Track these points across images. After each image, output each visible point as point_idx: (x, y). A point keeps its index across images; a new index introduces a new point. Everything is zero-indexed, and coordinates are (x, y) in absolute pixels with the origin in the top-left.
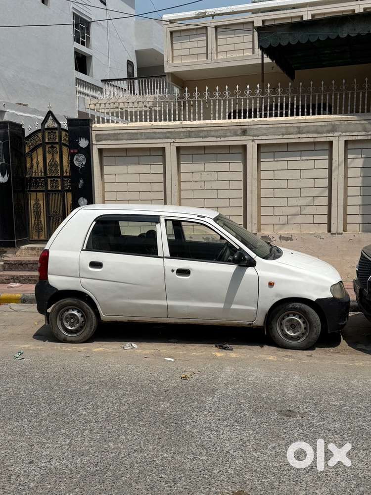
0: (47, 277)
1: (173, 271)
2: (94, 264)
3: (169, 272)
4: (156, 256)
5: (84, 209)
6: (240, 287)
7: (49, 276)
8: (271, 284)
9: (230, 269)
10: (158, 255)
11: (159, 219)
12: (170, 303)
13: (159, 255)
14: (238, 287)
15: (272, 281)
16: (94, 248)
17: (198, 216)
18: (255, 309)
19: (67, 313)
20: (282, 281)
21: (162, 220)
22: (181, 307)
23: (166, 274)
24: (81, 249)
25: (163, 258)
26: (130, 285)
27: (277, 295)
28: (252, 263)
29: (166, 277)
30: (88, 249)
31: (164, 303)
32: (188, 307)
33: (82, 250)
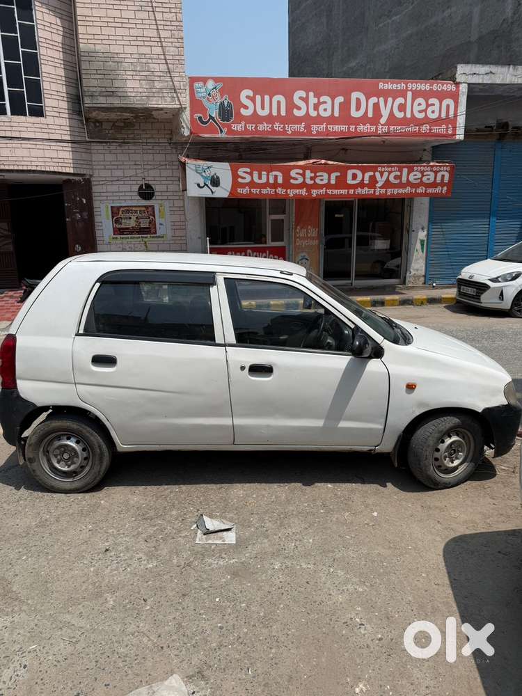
0: (16, 384)
1: (243, 368)
2: (100, 360)
3: (235, 371)
4: (213, 342)
5: (76, 260)
6: (355, 393)
7: (19, 382)
8: (411, 387)
9: (339, 362)
10: (215, 341)
11: (214, 278)
12: (238, 421)
13: (217, 342)
14: (353, 392)
15: (411, 381)
16: (99, 331)
17: (282, 272)
18: (382, 427)
19: (57, 443)
20: (428, 381)
21: (220, 280)
22: (259, 427)
23: (230, 373)
24: (75, 332)
25: (224, 345)
26: (166, 394)
27: (420, 405)
28: (378, 353)
29: (231, 379)
30: (87, 332)
31: (227, 421)
32: (268, 426)
33: (78, 335)
